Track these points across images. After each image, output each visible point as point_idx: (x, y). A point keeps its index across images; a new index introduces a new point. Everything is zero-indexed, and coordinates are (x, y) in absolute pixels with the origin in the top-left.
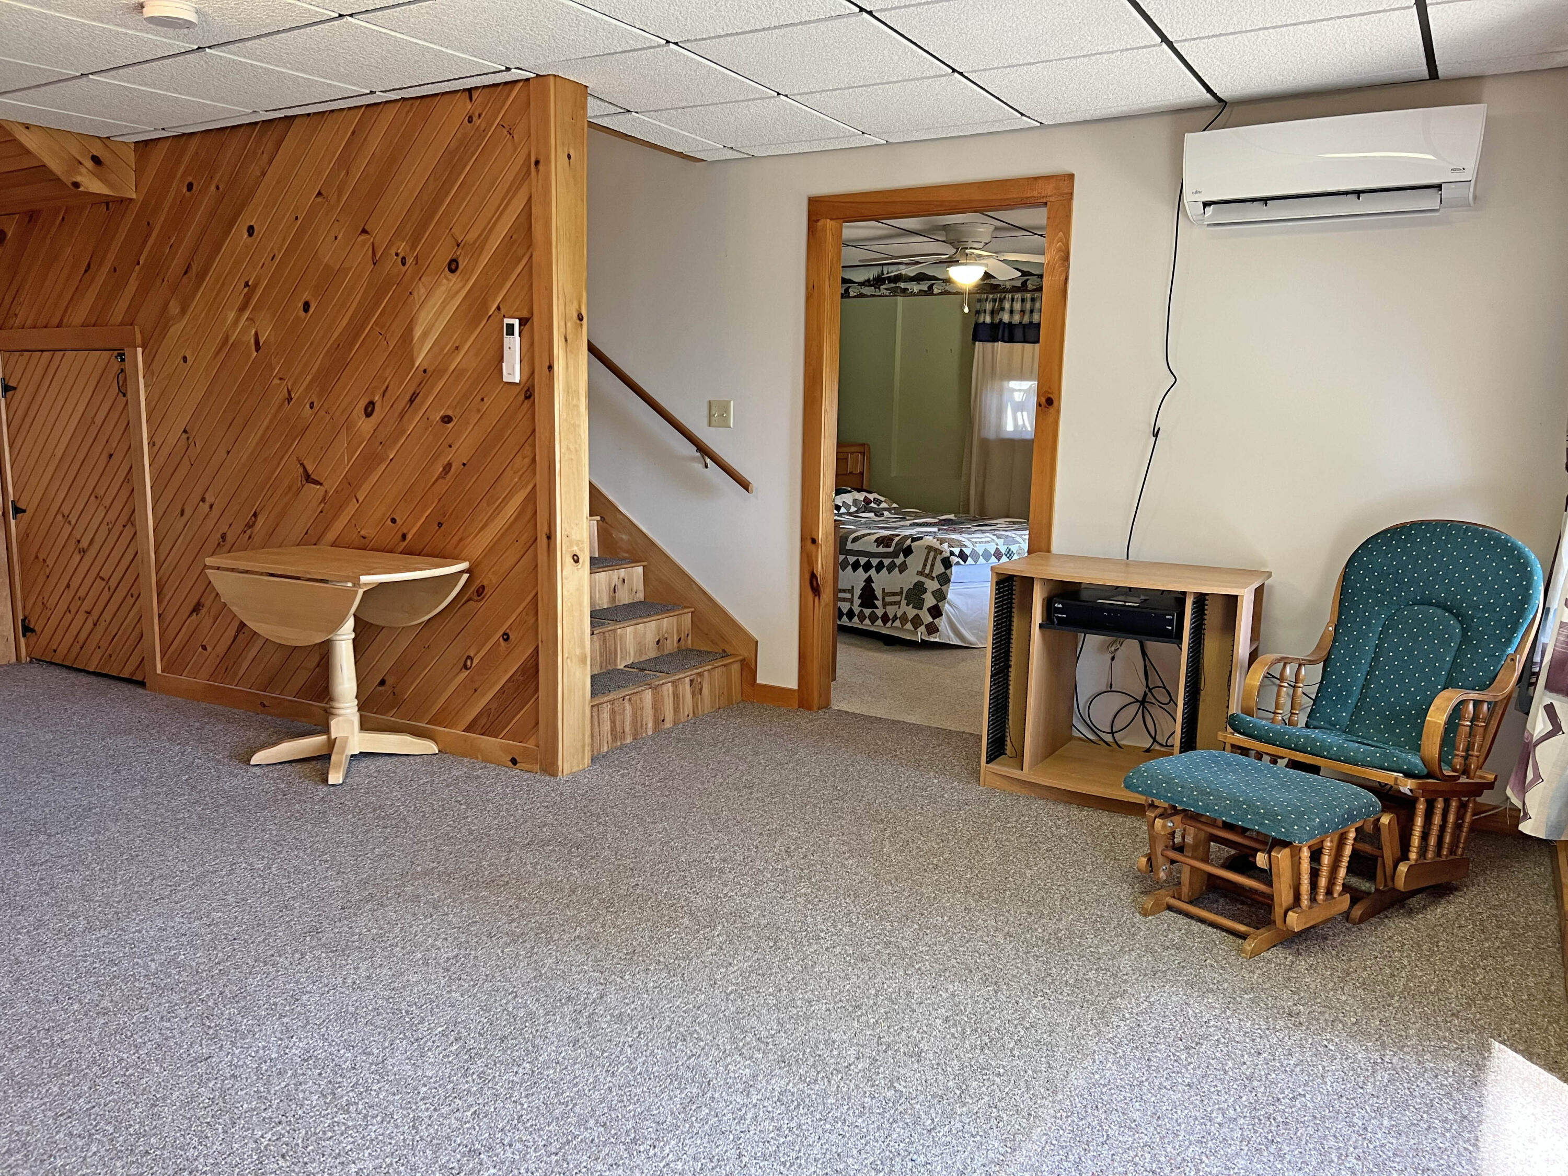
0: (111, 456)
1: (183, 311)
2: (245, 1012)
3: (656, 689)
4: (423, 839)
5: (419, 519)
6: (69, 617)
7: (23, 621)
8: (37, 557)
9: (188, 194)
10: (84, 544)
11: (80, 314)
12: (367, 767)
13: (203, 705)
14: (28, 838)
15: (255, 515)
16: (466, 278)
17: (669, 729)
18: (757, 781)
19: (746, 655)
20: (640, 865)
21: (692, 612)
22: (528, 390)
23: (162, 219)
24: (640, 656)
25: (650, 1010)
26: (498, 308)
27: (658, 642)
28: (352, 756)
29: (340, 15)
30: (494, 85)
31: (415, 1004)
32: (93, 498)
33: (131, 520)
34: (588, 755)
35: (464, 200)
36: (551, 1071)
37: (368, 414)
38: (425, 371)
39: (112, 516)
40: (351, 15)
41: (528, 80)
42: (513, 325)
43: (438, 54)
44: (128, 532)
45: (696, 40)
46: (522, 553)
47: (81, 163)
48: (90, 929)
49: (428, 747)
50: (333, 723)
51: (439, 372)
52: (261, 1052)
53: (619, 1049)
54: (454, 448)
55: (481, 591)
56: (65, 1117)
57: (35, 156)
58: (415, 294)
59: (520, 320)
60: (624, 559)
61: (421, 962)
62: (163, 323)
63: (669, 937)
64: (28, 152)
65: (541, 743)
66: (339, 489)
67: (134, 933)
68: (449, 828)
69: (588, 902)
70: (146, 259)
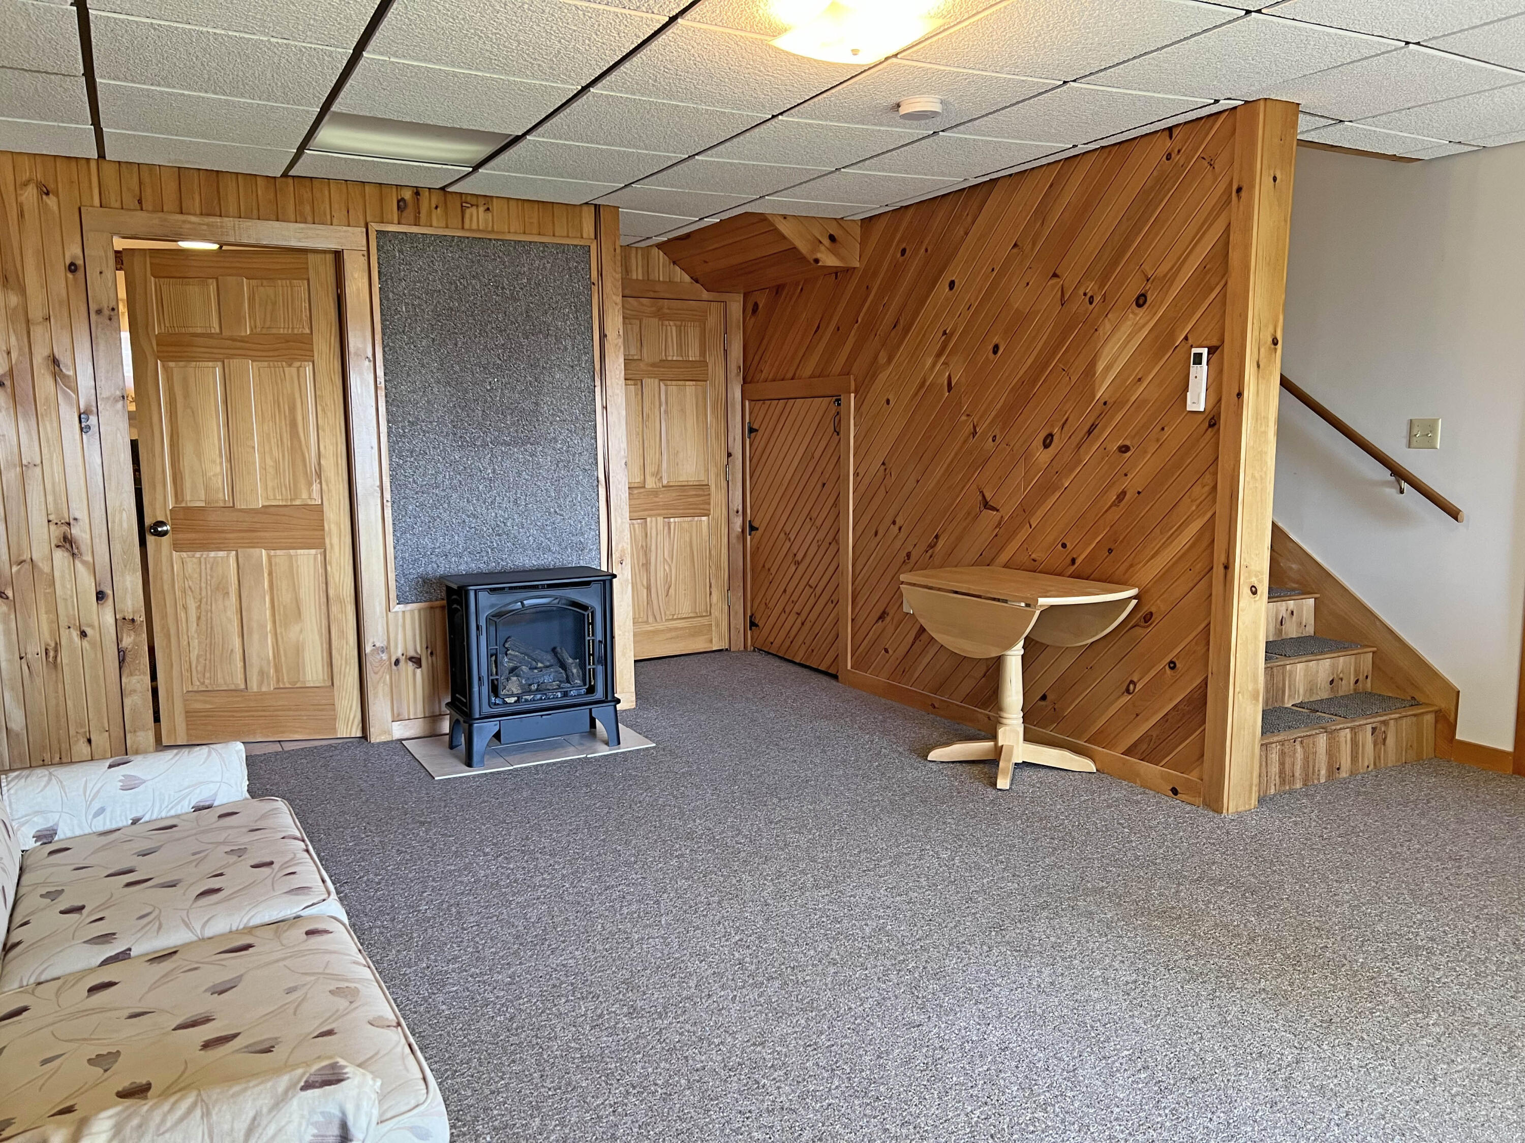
0: (824, 484)
1: (890, 360)
2: (946, 990)
3: (1332, 734)
4: (1090, 856)
5: (1090, 544)
6: (784, 616)
7: (751, 617)
8: (764, 566)
9: (901, 259)
10: (799, 557)
11: (809, 368)
12: (1030, 777)
13: (883, 701)
14: (765, 799)
15: (937, 537)
16: (1155, 309)
17: (1345, 779)
18: (1466, 855)
19: (1443, 706)
20: (1327, 926)
21: (1374, 652)
22: (1213, 418)
23: (878, 282)
24: (1311, 696)
25: (1358, 1090)
26: (1186, 338)
27: (1332, 682)
28: (1016, 764)
29: (1065, 82)
30: (1198, 119)
31: (1099, 1020)
32: (808, 519)
33: (836, 539)
34: (1255, 796)
35: (1157, 235)
36: (1249, 1129)
37: (1046, 445)
38: (1105, 403)
39: (821, 536)
40: (1074, 81)
41: (1235, 108)
42: (1201, 354)
43: (1148, 100)
44: (833, 548)
45: (1444, 35)
46: (1195, 581)
47: (821, 242)
48: (817, 887)
49: (1085, 765)
50: (1001, 732)
51: (1119, 404)
52: (963, 1031)
53: (1324, 1125)
54: (1130, 476)
55: (1148, 617)
56: (812, 1048)
57: (790, 242)
58: (1101, 331)
59: (1209, 348)
60: (1294, 590)
61: (1100, 979)
62: (872, 373)
63: (1372, 1013)
64: (784, 237)
65: (1206, 777)
66: (1014, 515)
67: (850, 897)
68: (1114, 850)
69: (1271, 954)
70: (863, 319)
